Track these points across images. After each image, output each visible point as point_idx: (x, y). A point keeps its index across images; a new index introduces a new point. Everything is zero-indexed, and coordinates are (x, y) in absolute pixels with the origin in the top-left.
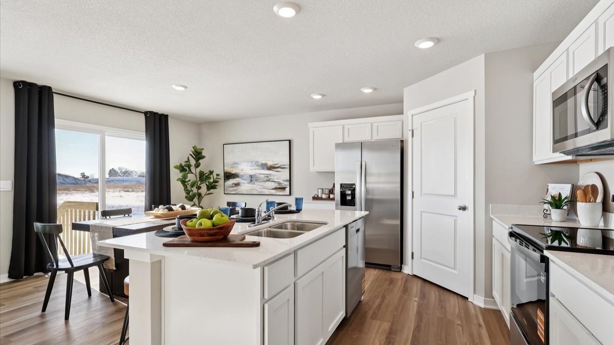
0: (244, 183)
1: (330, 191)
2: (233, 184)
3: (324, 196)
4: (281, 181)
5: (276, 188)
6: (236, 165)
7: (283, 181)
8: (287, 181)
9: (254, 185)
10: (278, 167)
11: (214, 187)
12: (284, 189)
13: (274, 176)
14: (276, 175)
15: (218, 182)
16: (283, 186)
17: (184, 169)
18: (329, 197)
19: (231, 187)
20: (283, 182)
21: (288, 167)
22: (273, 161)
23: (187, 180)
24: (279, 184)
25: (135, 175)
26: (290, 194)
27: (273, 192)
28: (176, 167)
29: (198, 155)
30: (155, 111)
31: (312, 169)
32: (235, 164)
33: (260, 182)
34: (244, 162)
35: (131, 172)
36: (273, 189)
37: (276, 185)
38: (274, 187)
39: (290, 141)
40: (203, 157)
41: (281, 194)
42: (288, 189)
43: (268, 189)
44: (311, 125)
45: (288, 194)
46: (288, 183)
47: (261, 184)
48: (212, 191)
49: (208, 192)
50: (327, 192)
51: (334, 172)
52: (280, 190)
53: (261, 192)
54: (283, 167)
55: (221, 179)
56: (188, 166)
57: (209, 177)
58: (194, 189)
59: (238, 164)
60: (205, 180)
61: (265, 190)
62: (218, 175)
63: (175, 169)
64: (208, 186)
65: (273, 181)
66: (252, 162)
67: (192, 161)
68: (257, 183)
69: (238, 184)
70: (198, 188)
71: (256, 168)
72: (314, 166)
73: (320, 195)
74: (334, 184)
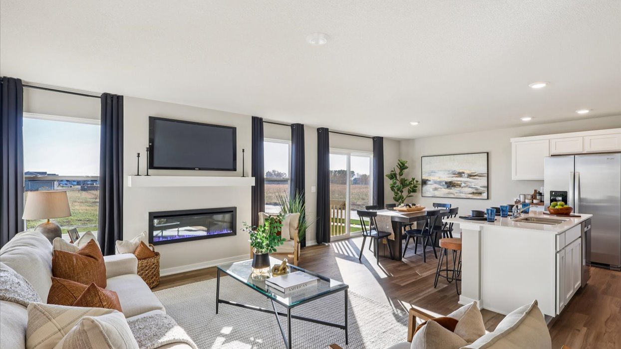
0: (441, 188)
1: (532, 197)
2: (430, 189)
3: (527, 201)
4: (479, 187)
5: (473, 193)
6: (433, 174)
8: (485, 187)
10: (475, 176)
11: (414, 191)
12: (480, 193)
13: (471, 182)
14: (473, 182)
15: (416, 187)
16: (480, 191)
17: (393, 176)
20: (481, 188)
21: (486, 175)
22: (470, 170)
23: (395, 186)
24: (477, 189)
26: (488, 199)
27: (470, 196)
28: (387, 176)
29: (402, 167)
31: (514, 178)
32: (432, 172)
34: (441, 171)
36: (470, 194)
37: (474, 190)
38: (471, 192)
39: (488, 153)
40: (407, 168)
41: (478, 198)
42: (485, 195)
43: (465, 194)
44: (512, 140)
45: (486, 198)
46: (486, 189)
48: (412, 194)
49: (410, 195)
50: (529, 197)
51: (543, 180)
52: (477, 195)
53: (457, 196)
54: (480, 176)
55: (419, 184)
56: (395, 175)
57: (410, 183)
58: (399, 192)
59: (435, 172)
60: (407, 185)
61: (462, 194)
62: (417, 181)
63: (387, 177)
64: (409, 190)
65: (470, 187)
66: (449, 171)
67: (398, 171)
68: (453, 188)
69: (436, 189)
70: (402, 192)
71: (453, 176)
72: (516, 175)
73: (522, 200)
74: (536, 191)
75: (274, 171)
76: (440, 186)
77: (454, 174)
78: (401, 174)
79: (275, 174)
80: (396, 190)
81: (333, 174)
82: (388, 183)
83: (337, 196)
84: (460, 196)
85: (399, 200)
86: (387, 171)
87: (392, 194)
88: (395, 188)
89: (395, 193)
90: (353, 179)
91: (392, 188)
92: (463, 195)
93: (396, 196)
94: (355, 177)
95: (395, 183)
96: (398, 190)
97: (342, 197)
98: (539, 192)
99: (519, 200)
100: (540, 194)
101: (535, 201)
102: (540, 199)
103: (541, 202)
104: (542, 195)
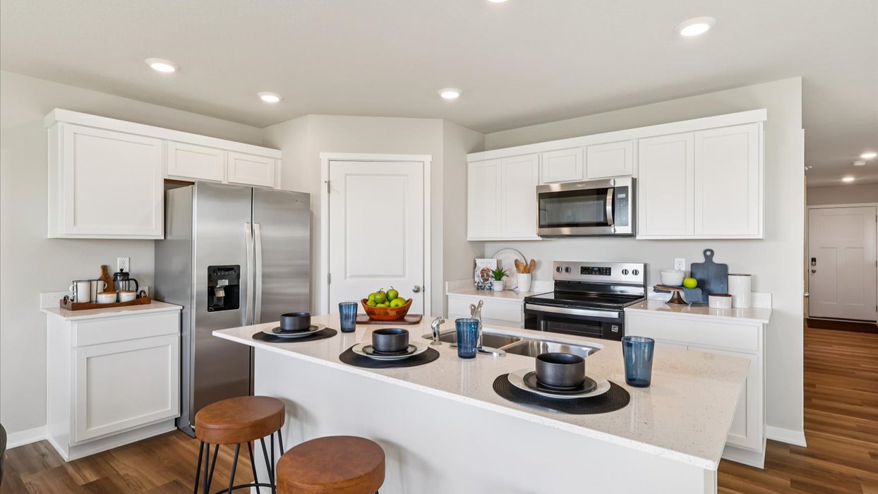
3: (105, 298)
50: (100, 286)
72: (75, 224)
73: (82, 297)
74: (105, 268)
98: (122, 270)
99: (71, 297)
100: (125, 275)
101: (125, 297)
102: (127, 289)
103: (138, 297)
104: (130, 277)
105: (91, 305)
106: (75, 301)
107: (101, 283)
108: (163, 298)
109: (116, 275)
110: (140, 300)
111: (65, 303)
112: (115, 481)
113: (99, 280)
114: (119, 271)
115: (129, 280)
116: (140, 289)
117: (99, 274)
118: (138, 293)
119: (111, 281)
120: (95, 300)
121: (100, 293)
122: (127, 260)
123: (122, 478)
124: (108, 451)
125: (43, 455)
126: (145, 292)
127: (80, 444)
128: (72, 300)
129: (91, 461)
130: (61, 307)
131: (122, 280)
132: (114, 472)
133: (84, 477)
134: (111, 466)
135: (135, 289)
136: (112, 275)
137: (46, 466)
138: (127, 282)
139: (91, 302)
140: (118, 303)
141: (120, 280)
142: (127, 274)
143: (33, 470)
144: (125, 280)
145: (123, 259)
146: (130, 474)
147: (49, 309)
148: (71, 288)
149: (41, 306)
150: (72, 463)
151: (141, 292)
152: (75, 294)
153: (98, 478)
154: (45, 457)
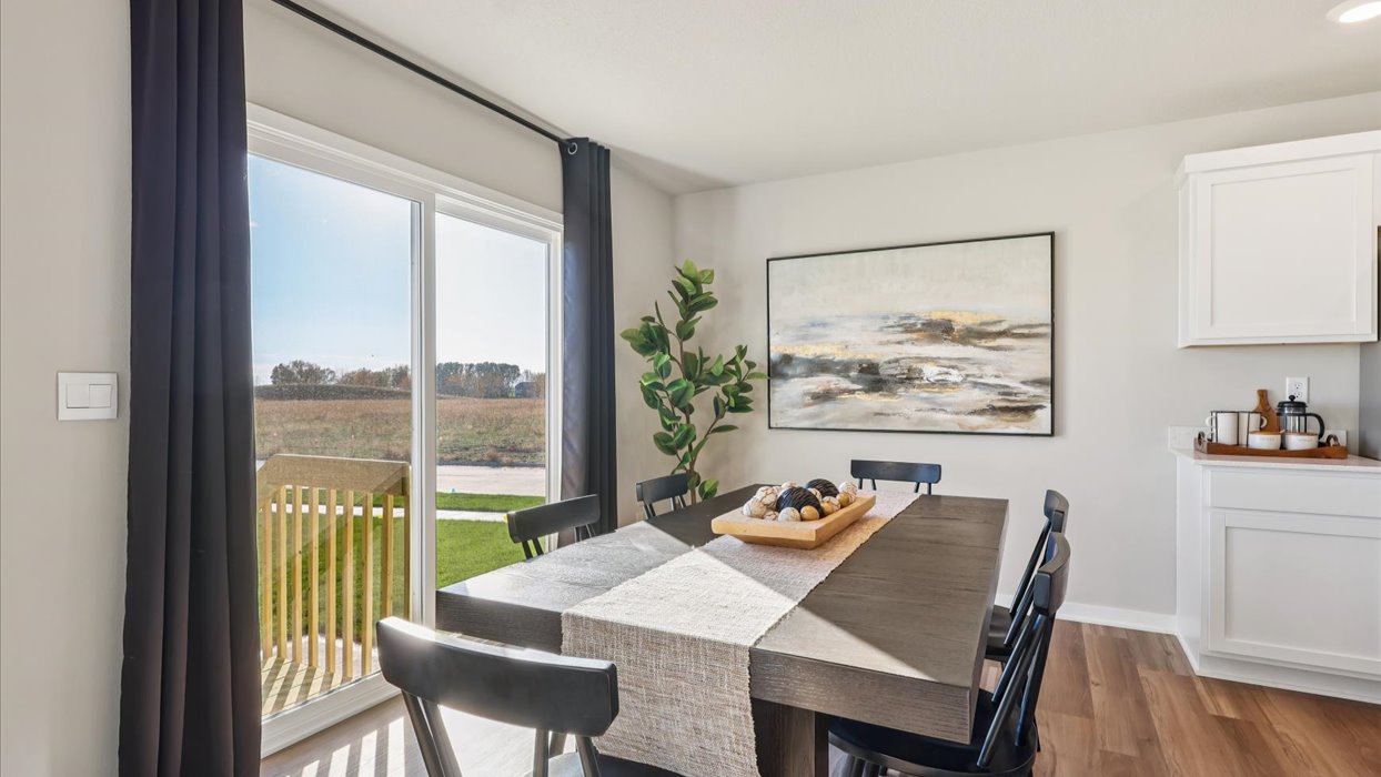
0: (852, 392)
2: (806, 394)
3: (1260, 441)
4: (1014, 384)
6: (814, 330)
7: (1024, 383)
8: (1038, 382)
9: (894, 400)
11: (741, 406)
12: (1027, 410)
13: (979, 363)
15: (747, 388)
17: (652, 340)
18: (1283, 446)
19: (793, 406)
23: (663, 384)
24: (1006, 392)
25: (331, 380)
26: (1053, 432)
27: (978, 422)
28: (626, 336)
29: (693, 298)
30: (593, 138)
31: (1199, 335)
33: (920, 386)
35: (323, 371)
37: (993, 398)
38: (983, 405)
39: (1053, 237)
40: (709, 303)
41: (1013, 429)
47: (925, 395)
48: (729, 418)
49: (721, 423)
52: (1008, 416)
53: (922, 421)
54: (1024, 333)
55: (759, 376)
56: (662, 332)
57: (726, 374)
58: (678, 412)
59: (824, 325)
60: (713, 380)
61: (940, 416)
62: (751, 365)
63: (628, 343)
64: (716, 401)
65: (975, 384)
66: (886, 318)
67: (671, 317)
68: (901, 390)
69: (825, 396)
70: (688, 410)
71: (905, 336)
72: (1212, 323)
73: (1225, 436)
74: (1263, 394)
75: (295, 364)
76: (845, 384)
77: (909, 329)
78: (685, 333)
79: (300, 372)
80: (667, 403)
81: (464, 372)
82: (631, 369)
83: (470, 427)
84: (935, 423)
85: (680, 446)
86: (626, 317)
87: (653, 422)
88: (661, 394)
89: (665, 413)
90: (514, 385)
91: (651, 397)
92: (945, 420)
93: (669, 428)
94: (519, 380)
95: (664, 371)
96: (676, 401)
97: (484, 430)
98: (1292, 398)
99: (1208, 435)
100: (1299, 407)
101: (1296, 442)
102: (1302, 430)
103: (1321, 445)
104: (1308, 411)
105: (1238, 450)
106: (1214, 441)
107: (1255, 418)
108: (1376, 452)
109: (1282, 405)
110: (1325, 450)
111: (1200, 443)
112: (1266, 735)
113: (1254, 412)
114: (1288, 400)
115: (1305, 415)
116: (1327, 433)
117: (1254, 402)
118: (1324, 439)
119: (1272, 414)
120: (1245, 443)
121: (1254, 432)
122: (1304, 382)
123: (1277, 736)
124: (1261, 688)
125: (1168, 654)
126: (1336, 439)
127: (1215, 655)
128: (1210, 440)
129: (1233, 689)
130: (1196, 450)
131: (1294, 415)
132: (1267, 723)
133: (1217, 706)
134: (1263, 713)
135: (1318, 432)
136: (1274, 405)
137: (1170, 669)
138: (1302, 418)
139: (1238, 444)
140: (1282, 451)
141: (1290, 415)
142: (1302, 405)
143: (1152, 666)
144: (1299, 415)
145: (1298, 380)
146: (1292, 736)
147: (1179, 450)
148: (1207, 421)
149: (1169, 445)
150: (1204, 679)
151: (1329, 437)
152: (1214, 430)
153: (1239, 718)
154: (1170, 657)
